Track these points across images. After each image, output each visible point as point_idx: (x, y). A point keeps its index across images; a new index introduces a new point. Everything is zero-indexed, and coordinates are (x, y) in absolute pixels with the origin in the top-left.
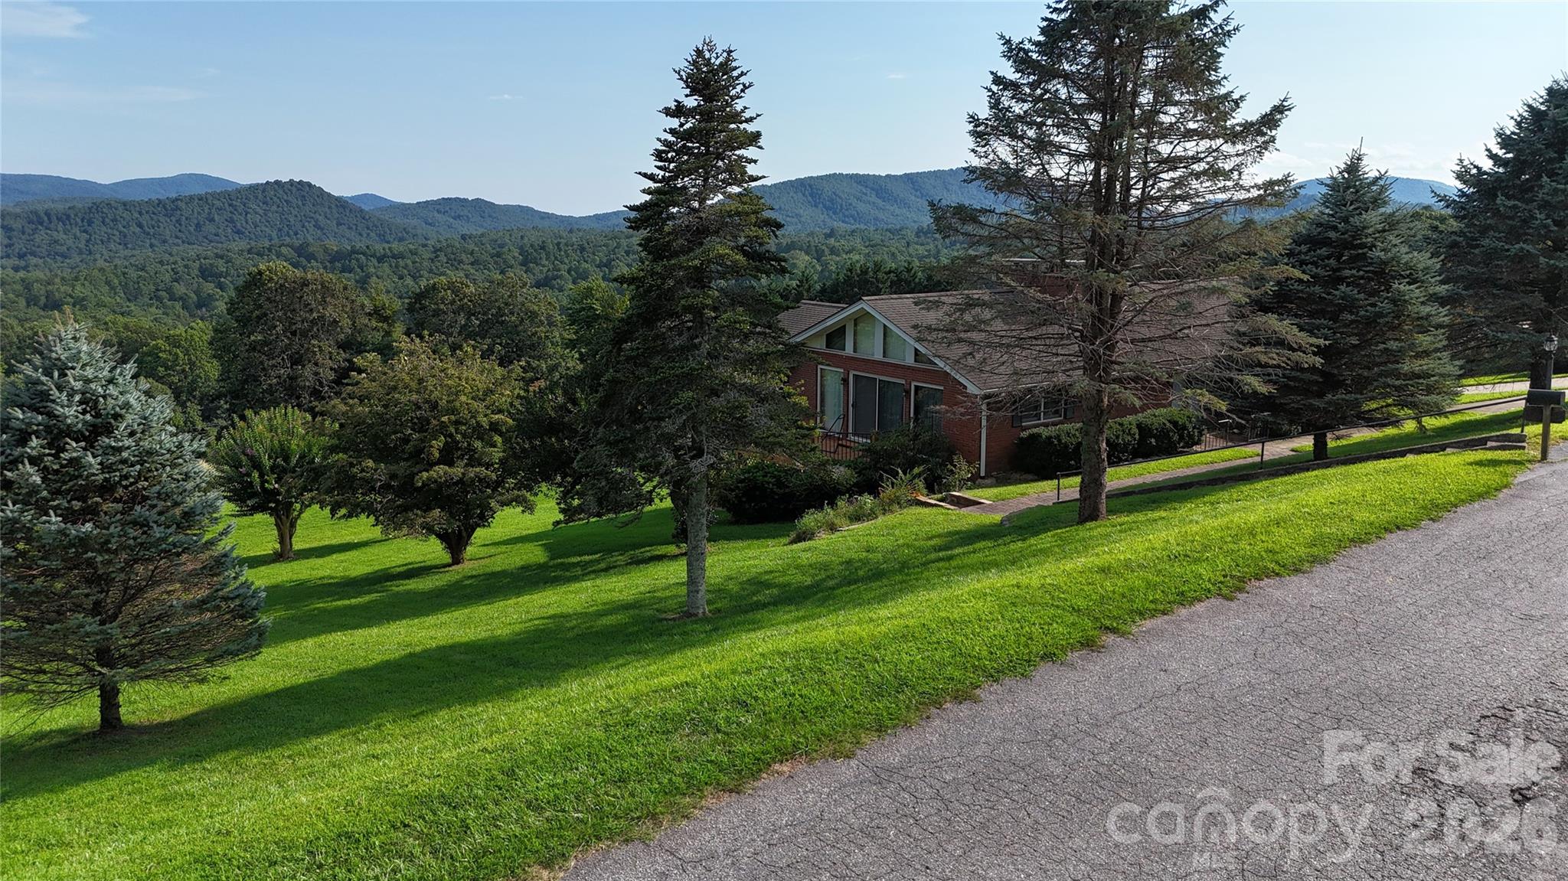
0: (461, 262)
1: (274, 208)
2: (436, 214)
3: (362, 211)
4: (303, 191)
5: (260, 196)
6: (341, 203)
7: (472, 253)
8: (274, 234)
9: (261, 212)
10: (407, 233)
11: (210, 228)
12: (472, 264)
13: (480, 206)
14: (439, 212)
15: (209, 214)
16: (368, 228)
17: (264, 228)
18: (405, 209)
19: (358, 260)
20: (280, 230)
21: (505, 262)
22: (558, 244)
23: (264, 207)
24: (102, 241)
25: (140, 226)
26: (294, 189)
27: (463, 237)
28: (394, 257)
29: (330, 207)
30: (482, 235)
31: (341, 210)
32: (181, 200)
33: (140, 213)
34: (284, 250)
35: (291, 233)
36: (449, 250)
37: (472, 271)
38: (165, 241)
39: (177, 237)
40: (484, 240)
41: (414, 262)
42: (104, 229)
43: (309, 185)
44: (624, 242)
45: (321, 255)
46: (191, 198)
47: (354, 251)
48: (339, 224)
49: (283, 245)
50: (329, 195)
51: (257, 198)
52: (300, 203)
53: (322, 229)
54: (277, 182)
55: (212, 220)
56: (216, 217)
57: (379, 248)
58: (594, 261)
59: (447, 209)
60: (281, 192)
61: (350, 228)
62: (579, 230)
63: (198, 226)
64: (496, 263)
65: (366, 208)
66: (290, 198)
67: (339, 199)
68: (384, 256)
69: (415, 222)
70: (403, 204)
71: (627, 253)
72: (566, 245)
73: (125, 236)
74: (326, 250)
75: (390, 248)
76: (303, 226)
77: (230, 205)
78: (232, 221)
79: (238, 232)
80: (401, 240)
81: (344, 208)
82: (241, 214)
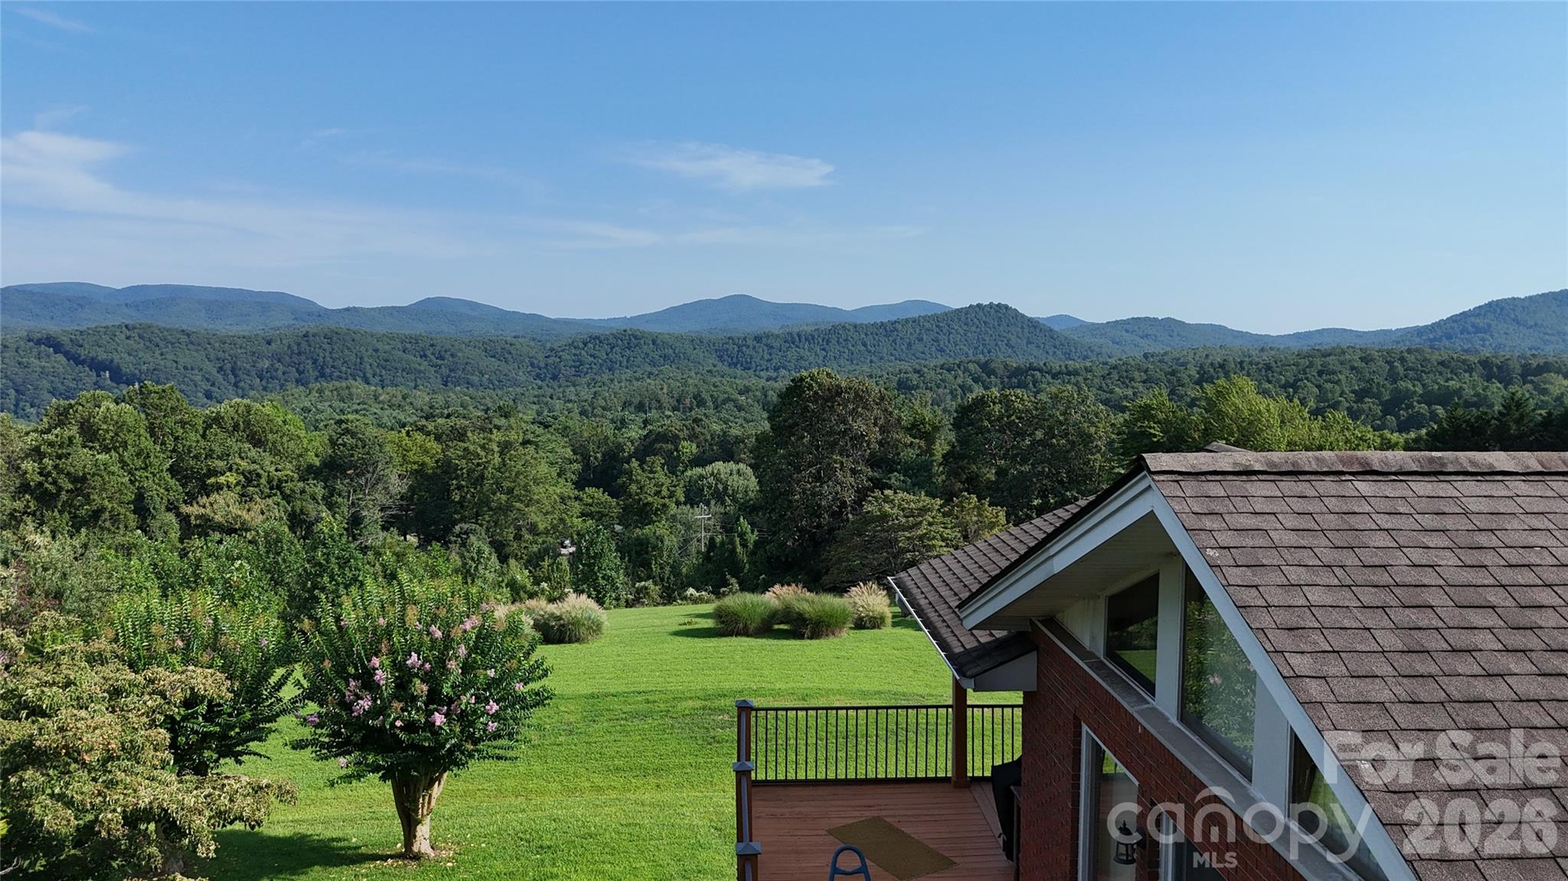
0: (1132, 379)
1: (974, 328)
2: (1124, 333)
3: (1051, 330)
4: (1001, 314)
5: (963, 318)
6: (1033, 324)
7: (1146, 371)
8: (970, 353)
9: (962, 332)
10: (1092, 351)
11: (919, 346)
12: (1144, 382)
13: (1170, 325)
14: (1127, 331)
15: (919, 334)
16: (1055, 347)
17: (962, 347)
18: (1094, 329)
19: (1033, 376)
20: (976, 348)
21: (1179, 380)
22: (1241, 363)
23: (965, 327)
24: (835, 357)
25: (865, 345)
26: (992, 311)
27: (1146, 356)
28: (1069, 373)
29: (1022, 328)
30: (1166, 353)
31: (1032, 329)
32: (899, 323)
33: (866, 334)
34: (971, 366)
35: (986, 351)
36: (1124, 368)
37: (1141, 389)
38: (881, 358)
39: (892, 355)
40: (1166, 358)
41: (1085, 379)
42: (838, 347)
43: (1006, 307)
44: (1318, 362)
45: (1000, 372)
46: (907, 321)
47: (1032, 368)
48: (1029, 342)
49: (970, 361)
50: (1023, 316)
51: (960, 319)
52: (996, 324)
53: (1013, 348)
54: (979, 305)
55: (921, 340)
56: (925, 337)
57: (1056, 365)
58: (1279, 380)
59: (1136, 328)
60: (981, 314)
61: (1038, 347)
62: (1271, 349)
63: (909, 344)
64: (1169, 381)
65: (1056, 328)
66: (988, 320)
67: (1030, 320)
68: (1059, 373)
69: (1102, 341)
70: (1093, 324)
71: (1320, 373)
72: (1251, 363)
73: (852, 354)
74: (1006, 366)
75: (1066, 366)
76: (997, 345)
77: (937, 326)
78: (937, 340)
79: (942, 351)
80: (1085, 358)
81: (1035, 327)
82: (945, 335)
